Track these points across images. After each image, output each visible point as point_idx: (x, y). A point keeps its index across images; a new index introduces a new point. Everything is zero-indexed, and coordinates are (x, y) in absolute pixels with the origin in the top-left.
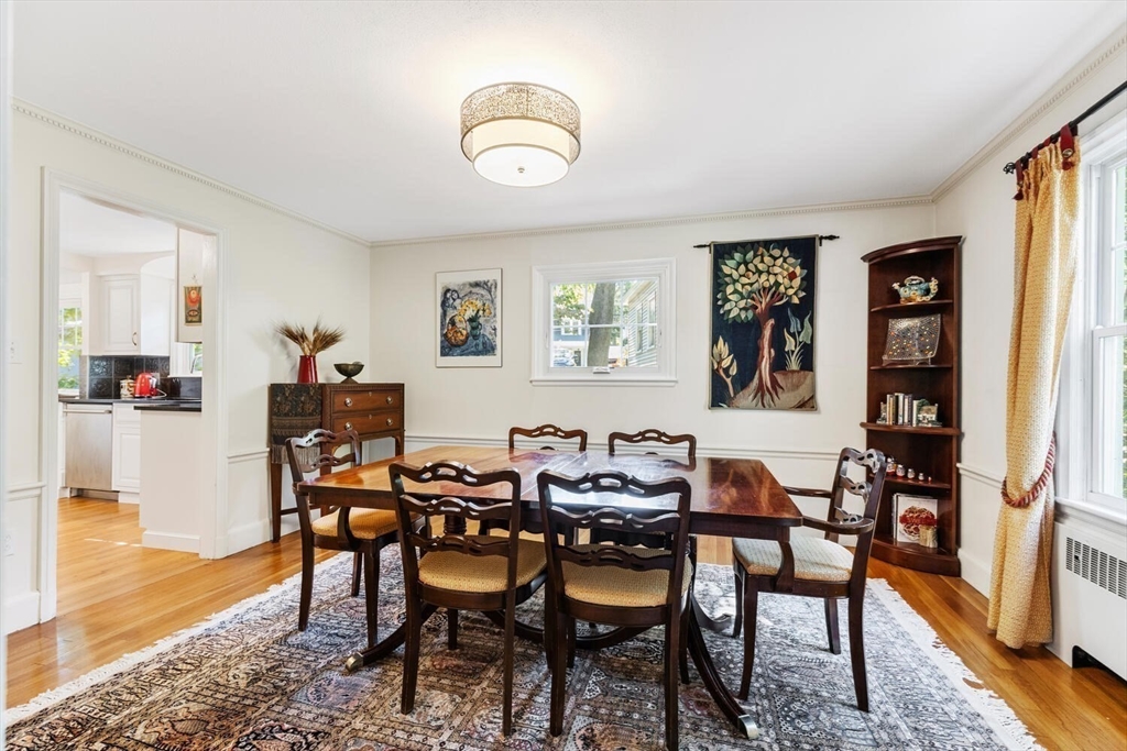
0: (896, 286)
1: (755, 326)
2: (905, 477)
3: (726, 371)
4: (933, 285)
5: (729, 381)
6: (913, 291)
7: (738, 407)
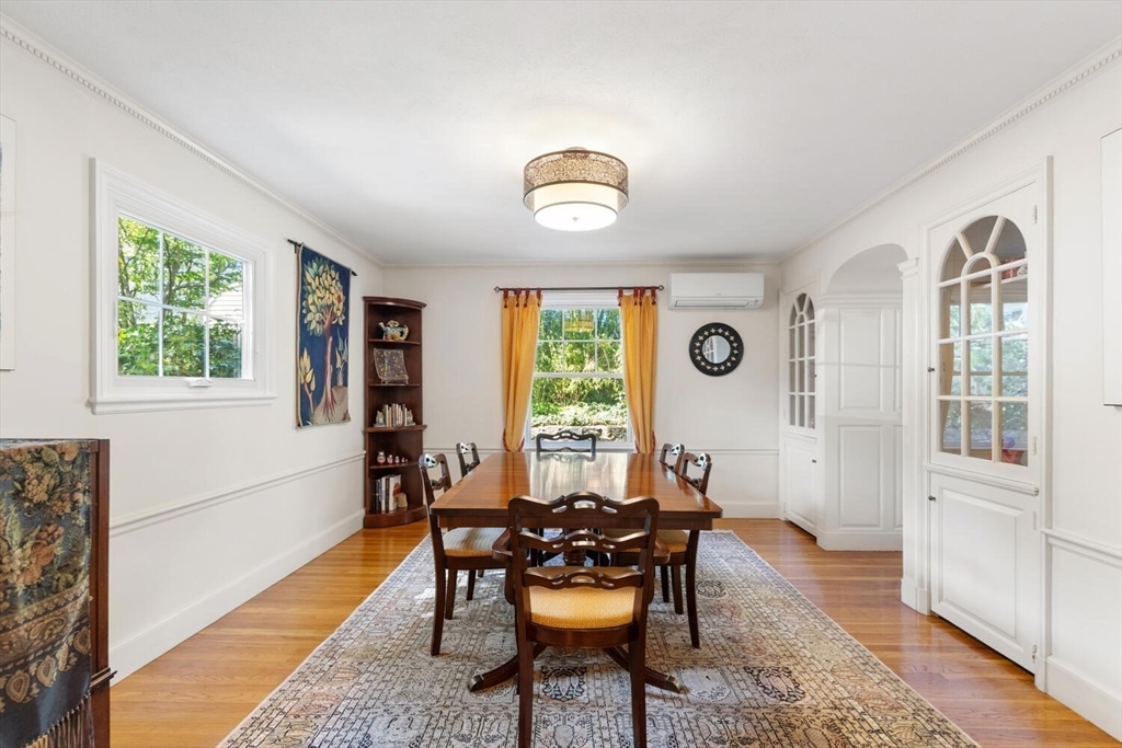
0: (382, 324)
1: (323, 339)
2: (394, 463)
3: (309, 385)
4: (406, 331)
5: (310, 396)
6: (393, 331)
7: (317, 424)
